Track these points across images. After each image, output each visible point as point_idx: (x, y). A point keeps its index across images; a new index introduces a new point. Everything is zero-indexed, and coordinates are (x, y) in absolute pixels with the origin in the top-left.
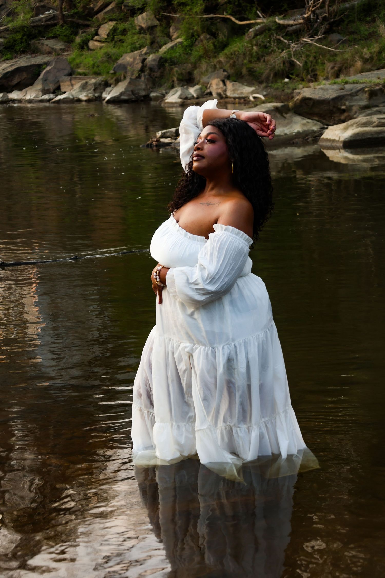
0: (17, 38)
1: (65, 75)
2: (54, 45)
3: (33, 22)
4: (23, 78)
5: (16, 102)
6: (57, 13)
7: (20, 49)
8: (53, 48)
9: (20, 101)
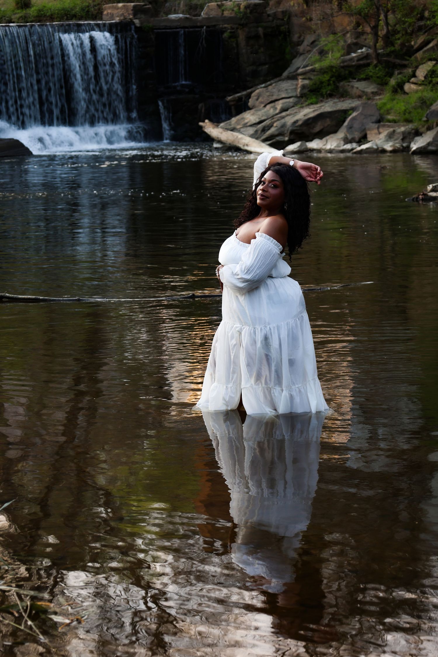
0: (324, 79)
1: (373, 123)
2: (365, 88)
3: (343, 62)
4: (326, 125)
5: (314, 152)
6: (370, 51)
7: (326, 92)
8: (363, 92)
9: (319, 151)
